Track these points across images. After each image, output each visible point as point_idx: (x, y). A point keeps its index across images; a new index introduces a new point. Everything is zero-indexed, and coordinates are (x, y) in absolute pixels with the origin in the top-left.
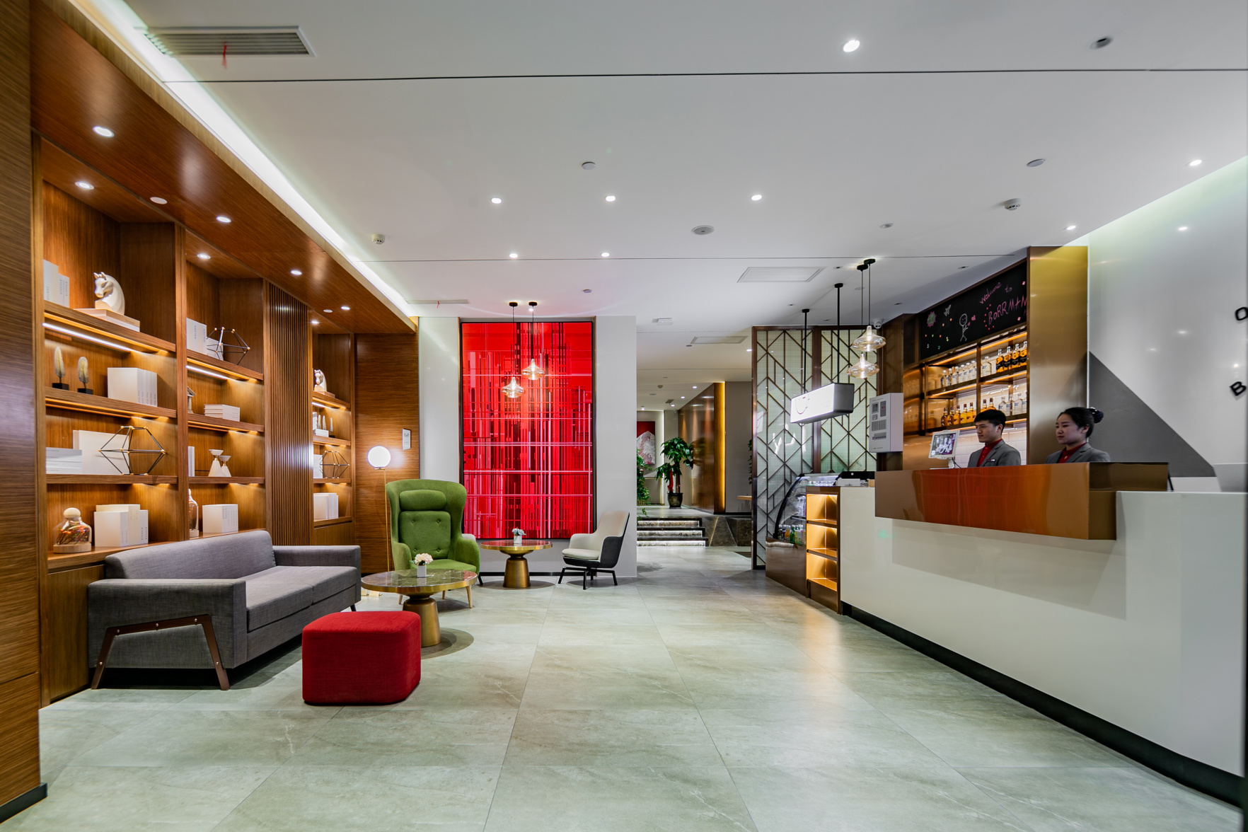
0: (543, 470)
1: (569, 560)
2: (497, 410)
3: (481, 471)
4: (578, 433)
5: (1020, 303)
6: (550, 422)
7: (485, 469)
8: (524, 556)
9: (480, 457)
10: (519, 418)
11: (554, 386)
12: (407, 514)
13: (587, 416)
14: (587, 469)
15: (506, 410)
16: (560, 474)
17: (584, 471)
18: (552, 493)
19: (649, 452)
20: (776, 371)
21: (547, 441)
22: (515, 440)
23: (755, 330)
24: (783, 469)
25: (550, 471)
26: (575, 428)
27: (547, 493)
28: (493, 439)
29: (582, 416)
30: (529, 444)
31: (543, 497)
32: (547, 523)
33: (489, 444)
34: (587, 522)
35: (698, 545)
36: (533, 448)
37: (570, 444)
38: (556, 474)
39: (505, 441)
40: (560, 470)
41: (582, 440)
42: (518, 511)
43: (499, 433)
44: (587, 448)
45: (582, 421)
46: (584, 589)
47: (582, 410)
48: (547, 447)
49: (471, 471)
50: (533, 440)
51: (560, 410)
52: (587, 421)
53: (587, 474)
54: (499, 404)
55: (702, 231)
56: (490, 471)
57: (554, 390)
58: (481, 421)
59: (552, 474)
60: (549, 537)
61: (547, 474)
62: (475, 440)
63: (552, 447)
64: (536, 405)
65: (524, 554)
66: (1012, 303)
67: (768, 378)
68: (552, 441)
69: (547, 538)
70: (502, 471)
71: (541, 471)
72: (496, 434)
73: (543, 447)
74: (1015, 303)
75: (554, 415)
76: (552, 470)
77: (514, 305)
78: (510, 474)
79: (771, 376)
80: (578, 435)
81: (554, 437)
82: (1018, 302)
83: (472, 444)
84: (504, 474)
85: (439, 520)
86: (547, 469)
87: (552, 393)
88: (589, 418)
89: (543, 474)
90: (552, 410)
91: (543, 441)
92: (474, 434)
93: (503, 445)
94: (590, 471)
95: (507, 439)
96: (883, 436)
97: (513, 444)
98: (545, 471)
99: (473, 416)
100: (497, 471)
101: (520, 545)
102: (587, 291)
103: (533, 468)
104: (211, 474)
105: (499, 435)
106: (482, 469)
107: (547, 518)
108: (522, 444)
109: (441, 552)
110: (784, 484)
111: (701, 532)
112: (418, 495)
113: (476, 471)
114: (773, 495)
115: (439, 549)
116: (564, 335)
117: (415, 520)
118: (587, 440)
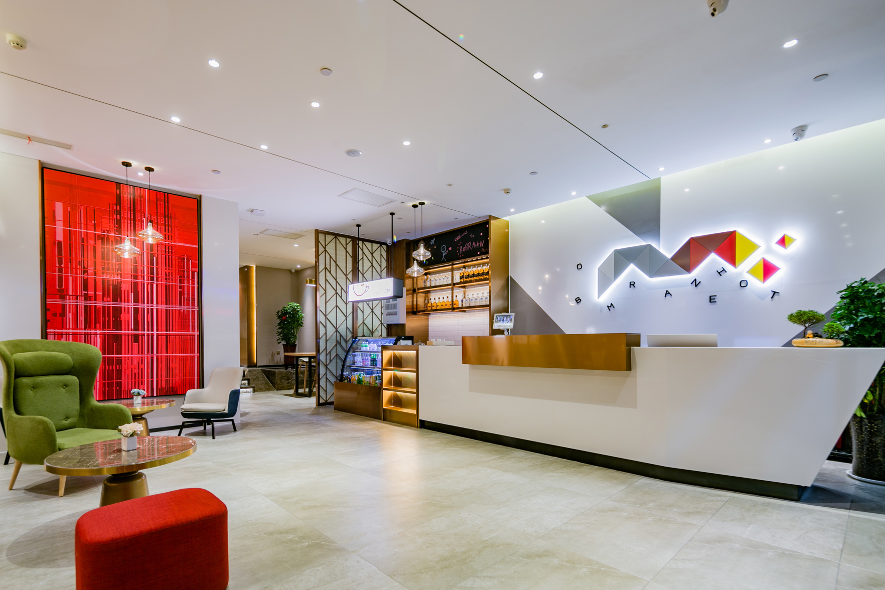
0: (148, 330)
1: (185, 415)
2: (92, 268)
3: (71, 331)
4: (184, 298)
5: (479, 245)
6: (155, 286)
7: (77, 328)
9: (70, 316)
10: (119, 278)
11: (160, 252)
12: (25, 380)
13: (193, 283)
14: (193, 330)
15: (103, 269)
16: (167, 335)
17: (191, 333)
18: (157, 353)
20: (331, 264)
21: (152, 303)
22: (115, 300)
23: (317, 232)
24: (335, 334)
25: (155, 332)
26: (182, 294)
27: (152, 353)
28: (87, 298)
29: (188, 283)
30: (132, 305)
31: (147, 357)
32: (152, 381)
33: (82, 303)
34: (194, 379)
35: (246, 392)
36: (136, 310)
37: (177, 307)
38: (162, 335)
39: (103, 300)
40: (167, 331)
41: (188, 305)
42: (119, 372)
43: (95, 291)
44: (193, 312)
45: (188, 287)
46: (214, 438)
47: (188, 277)
48: (152, 310)
49: (56, 331)
50: (136, 301)
51: (166, 275)
52: (193, 288)
53: (194, 335)
55: (353, 153)
56: (83, 331)
57: (160, 256)
58: (70, 278)
59: (157, 335)
60: (155, 395)
61: (152, 335)
62: (63, 297)
63: (157, 309)
64: (140, 268)
66: (474, 244)
67: (326, 268)
68: (157, 303)
69: (152, 396)
70: (98, 331)
71: (146, 332)
72: (91, 293)
73: (148, 309)
74: (476, 244)
75: (160, 279)
76: (157, 331)
77: (127, 165)
78: (109, 335)
79: (328, 267)
80: (184, 300)
81: (160, 299)
82: (478, 244)
83: (59, 302)
84: (101, 334)
85: (66, 385)
86: (152, 330)
87: (157, 258)
88: (196, 286)
89: (148, 335)
90: (157, 274)
91: (148, 303)
92: (61, 290)
93: (100, 304)
94: (196, 333)
95: (105, 299)
96: (395, 314)
97: (112, 304)
98: (150, 332)
99: (60, 271)
100: (93, 331)
102: (216, 171)
103: (136, 329)
105: (95, 294)
106: (73, 329)
107: (152, 377)
108: (123, 305)
109: (69, 421)
110: (336, 344)
112: (37, 358)
113: (64, 331)
114: (330, 352)
115: (67, 418)
116: (170, 205)
117: (34, 387)
118: (193, 305)
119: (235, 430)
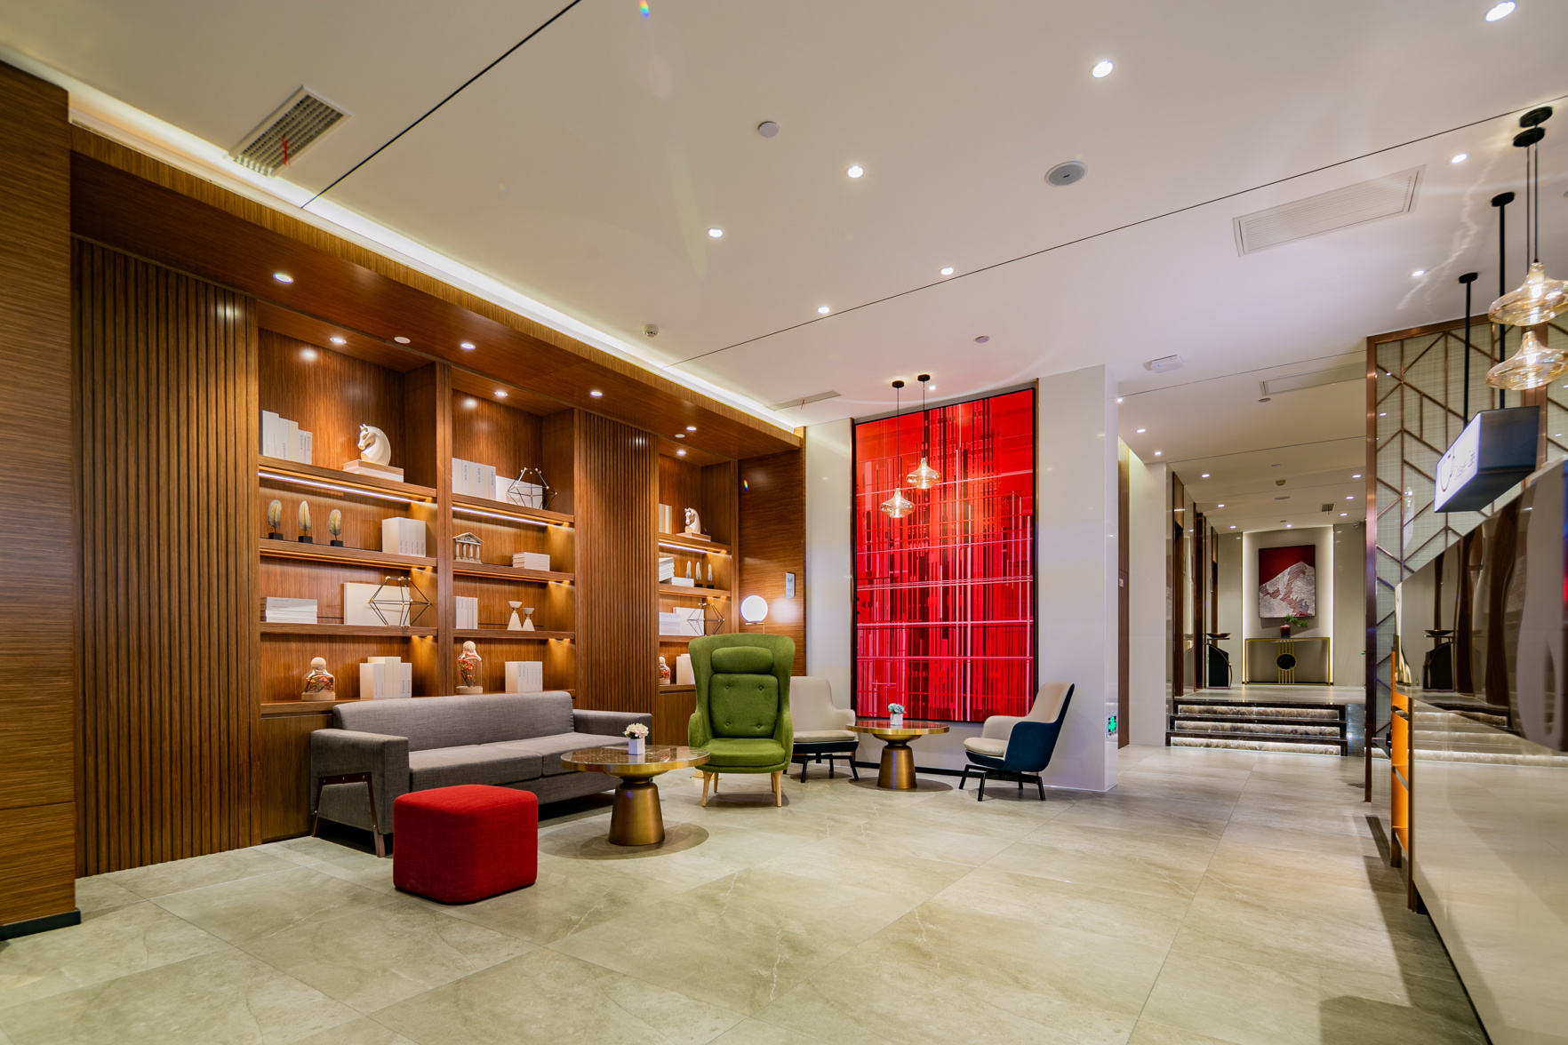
0: (960, 620)
1: (972, 755)
2: (899, 539)
3: (878, 624)
4: (1010, 563)
6: (969, 549)
7: (883, 621)
8: (908, 744)
9: (877, 604)
10: (927, 547)
11: (976, 495)
12: (720, 677)
13: (1024, 536)
14: (1024, 617)
15: (910, 537)
16: (985, 626)
17: (1020, 621)
18: (972, 655)
19: (1303, 596)
20: (1425, 414)
21: (966, 577)
22: (922, 579)
23: (1373, 343)
25: (969, 622)
26: (1007, 556)
27: (965, 654)
28: (893, 579)
29: (1017, 537)
30: (940, 584)
31: (960, 660)
32: (965, 698)
33: (888, 587)
34: (1025, 700)
36: (946, 589)
37: (999, 580)
38: (978, 626)
39: (909, 581)
40: (984, 620)
41: (1016, 573)
42: (926, 680)
43: (901, 570)
44: (1024, 585)
45: (1017, 544)
46: (980, 800)
47: (1017, 527)
48: (965, 587)
49: (865, 625)
50: (946, 577)
51: (985, 531)
52: (1024, 543)
53: (1025, 624)
54: (901, 529)
55: (1065, 175)
56: (890, 624)
57: (976, 501)
58: (878, 556)
59: (972, 626)
60: (968, 720)
61: (966, 627)
62: (871, 582)
63: (972, 586)
64: (950, 527)
65: (908, 740)
67: (1405, 431)
68: (972, 577)
69: (965, 721)
70: (904, 624)
71: (957, 623)
72: (897, 572)
73: (960, 587)
75: (976, 538)
76: (972, 620)
77: (899, 385)
78: (915, 628)
79: (1412, 426)
80: (1010, 567)
81: (976, 570)
83: (867, 588)
84: (907, 627)
85: (761, 686)
86: (966, 620)
87: (973, 506)
88: (1029, 539)
89: (960, 627)
90: (973, 532)
91: (960, 578)
92: (869, 574)
93: (905, 586)
94: (1029, 621)
95: (911, 578)
97: (919, 585)
98: (963, 623)
99: (869, 550)
100: (898, 624)
101: (901, 729)
102: (981, 339)
103: (945, 618)
104: (510, 628)
105: (901, 573)
106: (879, 622)
107: (965, 692)
108: (931, 584)
109: (762, 728)
111: (1337, 729)
112: (736, 653)
113: (872, 625)
115: (759, 724)
116: (991, 416)
117: (729, 685)
118: (1024, 573)
119: (1043, 798)
